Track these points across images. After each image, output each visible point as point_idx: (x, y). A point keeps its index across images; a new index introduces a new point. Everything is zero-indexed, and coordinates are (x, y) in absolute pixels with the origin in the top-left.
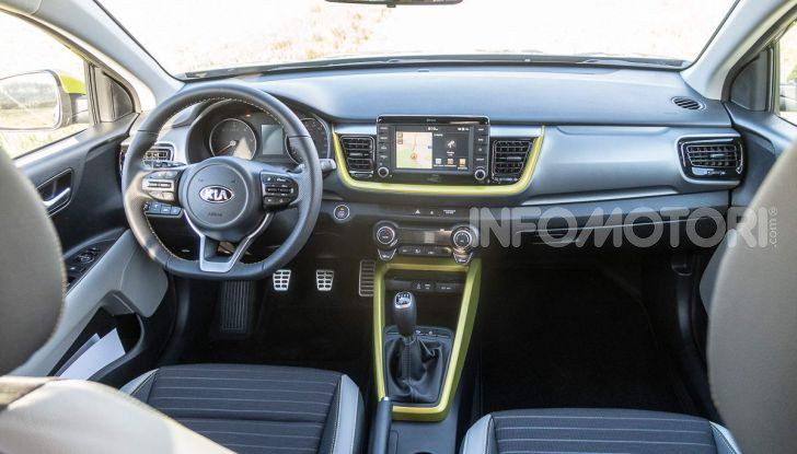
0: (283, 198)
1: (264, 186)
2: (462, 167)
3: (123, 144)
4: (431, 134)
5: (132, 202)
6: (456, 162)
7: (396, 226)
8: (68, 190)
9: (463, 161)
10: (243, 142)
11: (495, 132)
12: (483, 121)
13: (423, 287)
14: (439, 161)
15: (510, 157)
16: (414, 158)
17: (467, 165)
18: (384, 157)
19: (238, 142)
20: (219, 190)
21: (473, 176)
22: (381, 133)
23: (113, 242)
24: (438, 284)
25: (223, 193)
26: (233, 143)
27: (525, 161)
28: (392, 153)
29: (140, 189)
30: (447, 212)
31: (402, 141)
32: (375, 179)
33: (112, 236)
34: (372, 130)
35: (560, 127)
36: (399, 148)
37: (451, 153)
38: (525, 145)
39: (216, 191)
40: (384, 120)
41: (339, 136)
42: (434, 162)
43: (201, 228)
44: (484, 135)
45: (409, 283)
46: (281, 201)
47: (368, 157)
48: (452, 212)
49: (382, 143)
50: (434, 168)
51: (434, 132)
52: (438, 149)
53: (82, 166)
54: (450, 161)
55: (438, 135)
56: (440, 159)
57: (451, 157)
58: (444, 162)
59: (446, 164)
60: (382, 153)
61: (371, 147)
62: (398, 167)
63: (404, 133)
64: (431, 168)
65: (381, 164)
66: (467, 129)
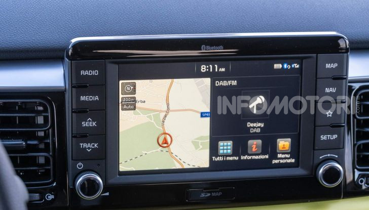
2: (284, 158)
4: (207, 81)
6: (270, 147)
9: (284, 144)
12: (330, 46)
14: (226, 147)
16: (165, 143)
17: (295, 151)
18: (88, 146)
21: (312, 178)
22: (78, 84)
31: (132, 105)
36: (127, 120)
37: (256, 127)
42: (214, 150)
44: (339, 77)
47: (35, 149)
49: (82, 111)
50: (214, 166)
51: (214, 76)
54: (255, 144)
55: (225, 83)
56: (230, 143)
57: (255, 136)
58: (240, 147)
59: (245, 153)
60: (83, 136)
61: (40, 120)
62: (122, 168)
63: (139, 83)
64: (206, 164)
65: (80, 165)
66: (297, 66)
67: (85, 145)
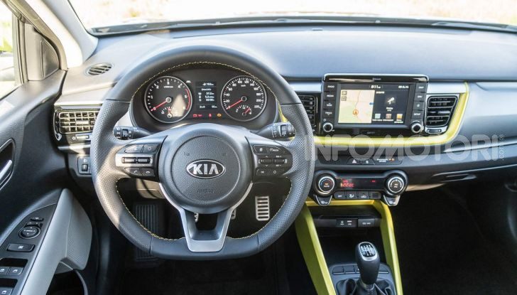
0: (276, 168)
1: (255, 156)
2: (400, 121)
3: (56, 104)
4: (374, 91)
6: (394, 117)
7: (335, 175)
8: (10, 163)
9: (400, 116)
10: (179, 99)
11: (432, 89)
13: (345, 223)
14: (378, 116)
15: (441, 111)
16: (356, 113)
17: (404, 119)
18: (328, 113)
19: (173, 99)
20: (210, 165)
21: (410, 129)
22: (327, 91)
23: (57, 204)
24: (359, 220)
26: (167, 100)
27: (451, 115)
28: (335, 110)
29: (114, 165)
30: (380, 160)
31: (345, 99)
32: (320, 133)
35: (479, 84)
36: (342, 104)
37: (390, 109)
38: (451, 101)
39: (206, 166)
40: (328, 80)
42: (373, 117)
43: (180, 202)
44: (424, 92)
45: (335, 220)
46: (275, 172)
48: (384, 160)
49: (327, 100)
50: (373, 123)
51: (376, 90)
52: (379, 105)
54: (389, 116)
55: (380, 92)
56: (379, 115)
57: (389, 113)
58: (383, 116)
59: (385, 118)
60: (326, 109)
61: (311, 103)
62: (339, 122)
63: (349, 91)
64: (370, 122)
65: (325, 120)
66: (407, 87)
67: (327, 113)
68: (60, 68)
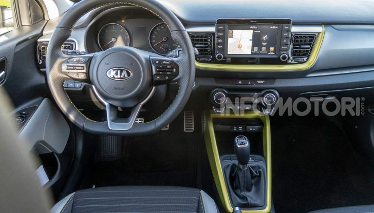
0: (167, 75)
1: (153, 67)
2: (271, 53)
3: (39, 40)
4: (252, 31)
5: (55, 81)
6: (268, 50)
7: (226, 92)
8: (3, 72)
9: (272, 49)
10: (120, 39)
11: (294, 29)
12: (288, 22)
13: (238, 129)
14: (256, 49)
15: (303, 46)
16: (240, 47)
17: (275, 51)
19: (116, 39)
20: (121, 71)
21: (279, 58)
22: (218, 31)
23: (37, 107)
24: (248, 127)
25: (124, 73)
26: (113, 40)
27: (312, 49)
28: (225, 44)
29: (60, 70)
30: (259, 82)
31: (232, 37)
32: (214, 61)
33: (35, 103)
34: (212, 29)
35: (334, 26)
36: (230, 40)
37: (264, 44)
38: (312, 38)
39: (119, 72)
40: (220, 22)
41: (188, 33)
42: (253, 50)
43: (106, 98)
44: (288, 31)
45: (230, 127)
46: (167, 78)
47: (207, 47)
48: (262, 82)
49: (219, 37)
50: (253, 54)
51: (254, 29)
52: (256, 41)
53: (12, 55)
54: (264, 49)
55: (257, 32)
56: (257, 48)
57: (264, 46)
58: (260, 49)
59: (261, 51)
60: (218, 44)
61: (209, 40)
62: (228, 53)
63: (234, 31)
64: (250, 53)
65: (218, 52)
66: (277, 27)
67: (219, 46)
68: (44, 19)
